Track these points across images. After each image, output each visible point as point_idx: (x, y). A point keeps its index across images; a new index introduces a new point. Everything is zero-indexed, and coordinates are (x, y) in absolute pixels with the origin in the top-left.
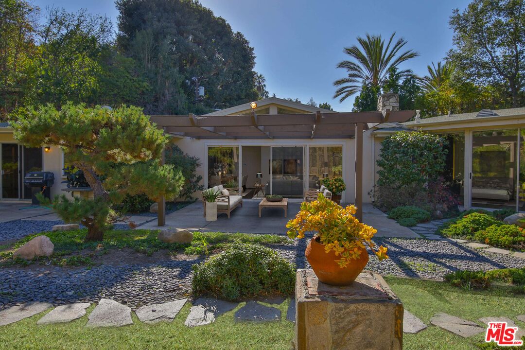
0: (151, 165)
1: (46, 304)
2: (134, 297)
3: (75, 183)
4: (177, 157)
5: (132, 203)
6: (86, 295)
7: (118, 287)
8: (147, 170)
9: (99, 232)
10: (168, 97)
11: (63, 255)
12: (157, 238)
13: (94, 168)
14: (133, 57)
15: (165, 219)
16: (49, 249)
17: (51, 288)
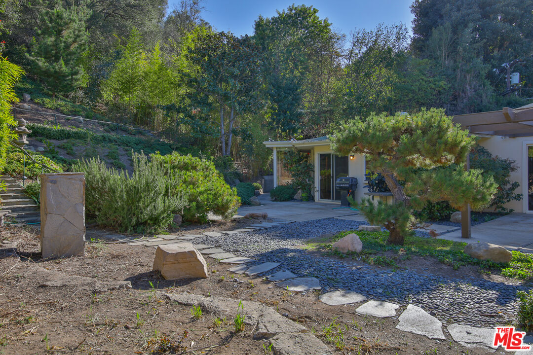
0: (455, 170)
1: (361, 295)
2: (443, 311)
3: (375, 187)
4: (484, 160)
5: (430, 210)
6: (394, 296)
7: (425, 296)
8: (450, 176)
9: (400, 237)
10: (470, 92)
11: (370, 254)
12: (462, 251)
13: (395, 174)
14: (429, 58)
15: (470, 231)
16: (359, 247)
17: (363, 282)
